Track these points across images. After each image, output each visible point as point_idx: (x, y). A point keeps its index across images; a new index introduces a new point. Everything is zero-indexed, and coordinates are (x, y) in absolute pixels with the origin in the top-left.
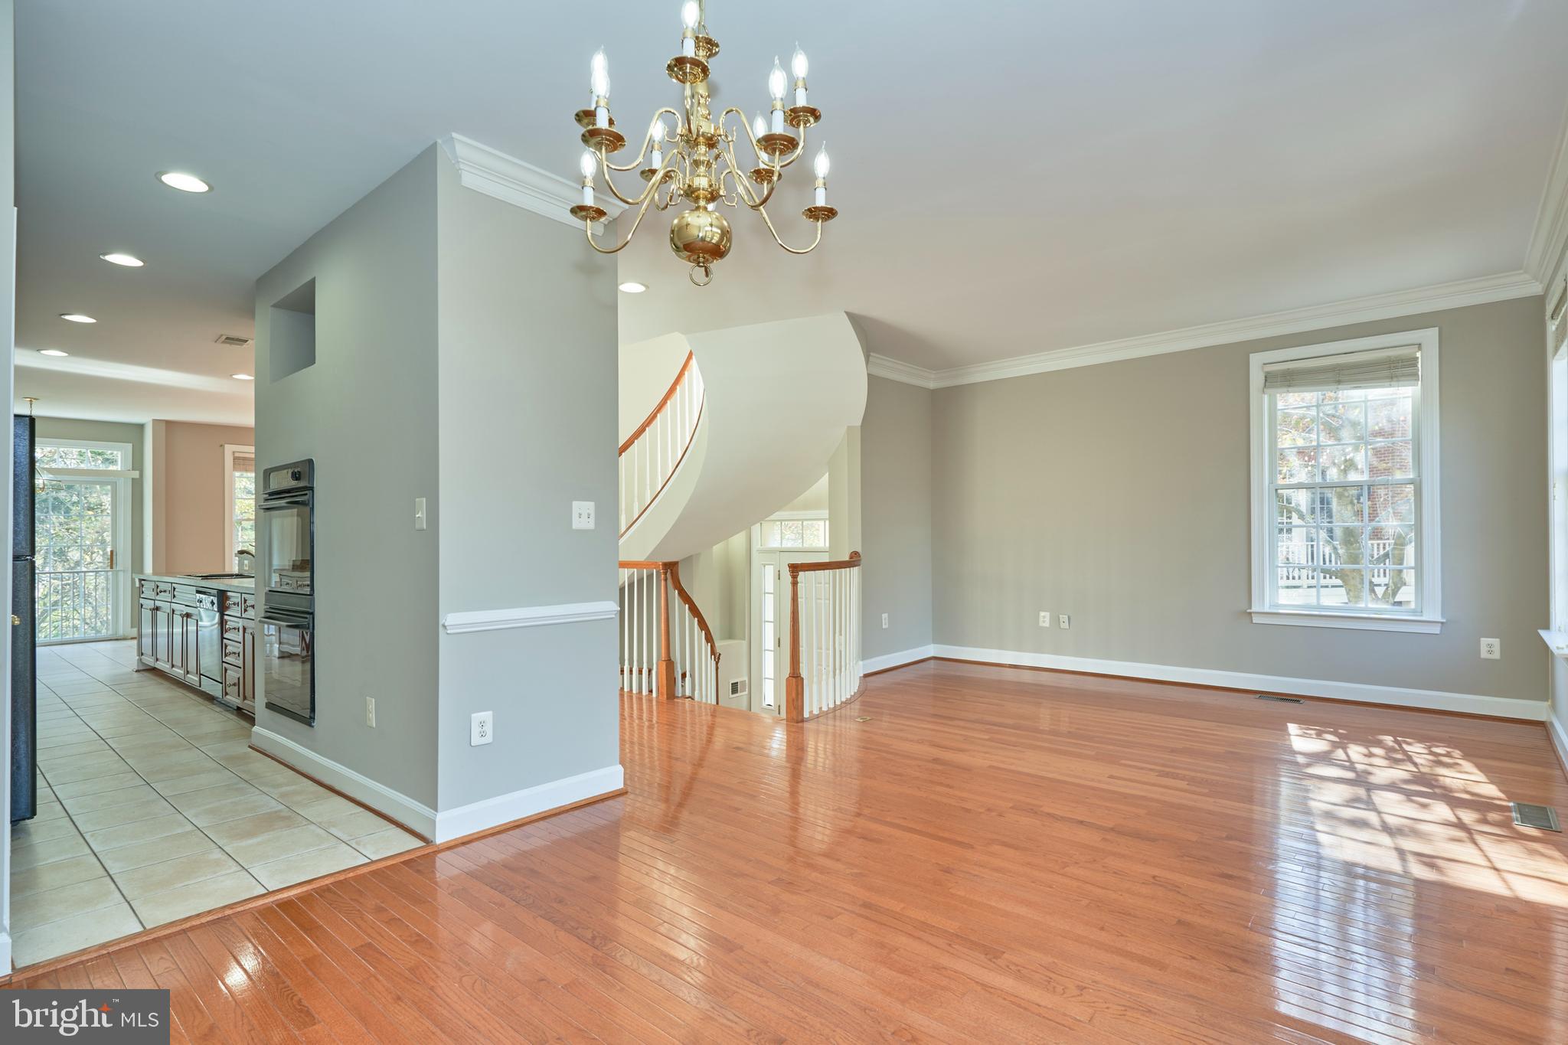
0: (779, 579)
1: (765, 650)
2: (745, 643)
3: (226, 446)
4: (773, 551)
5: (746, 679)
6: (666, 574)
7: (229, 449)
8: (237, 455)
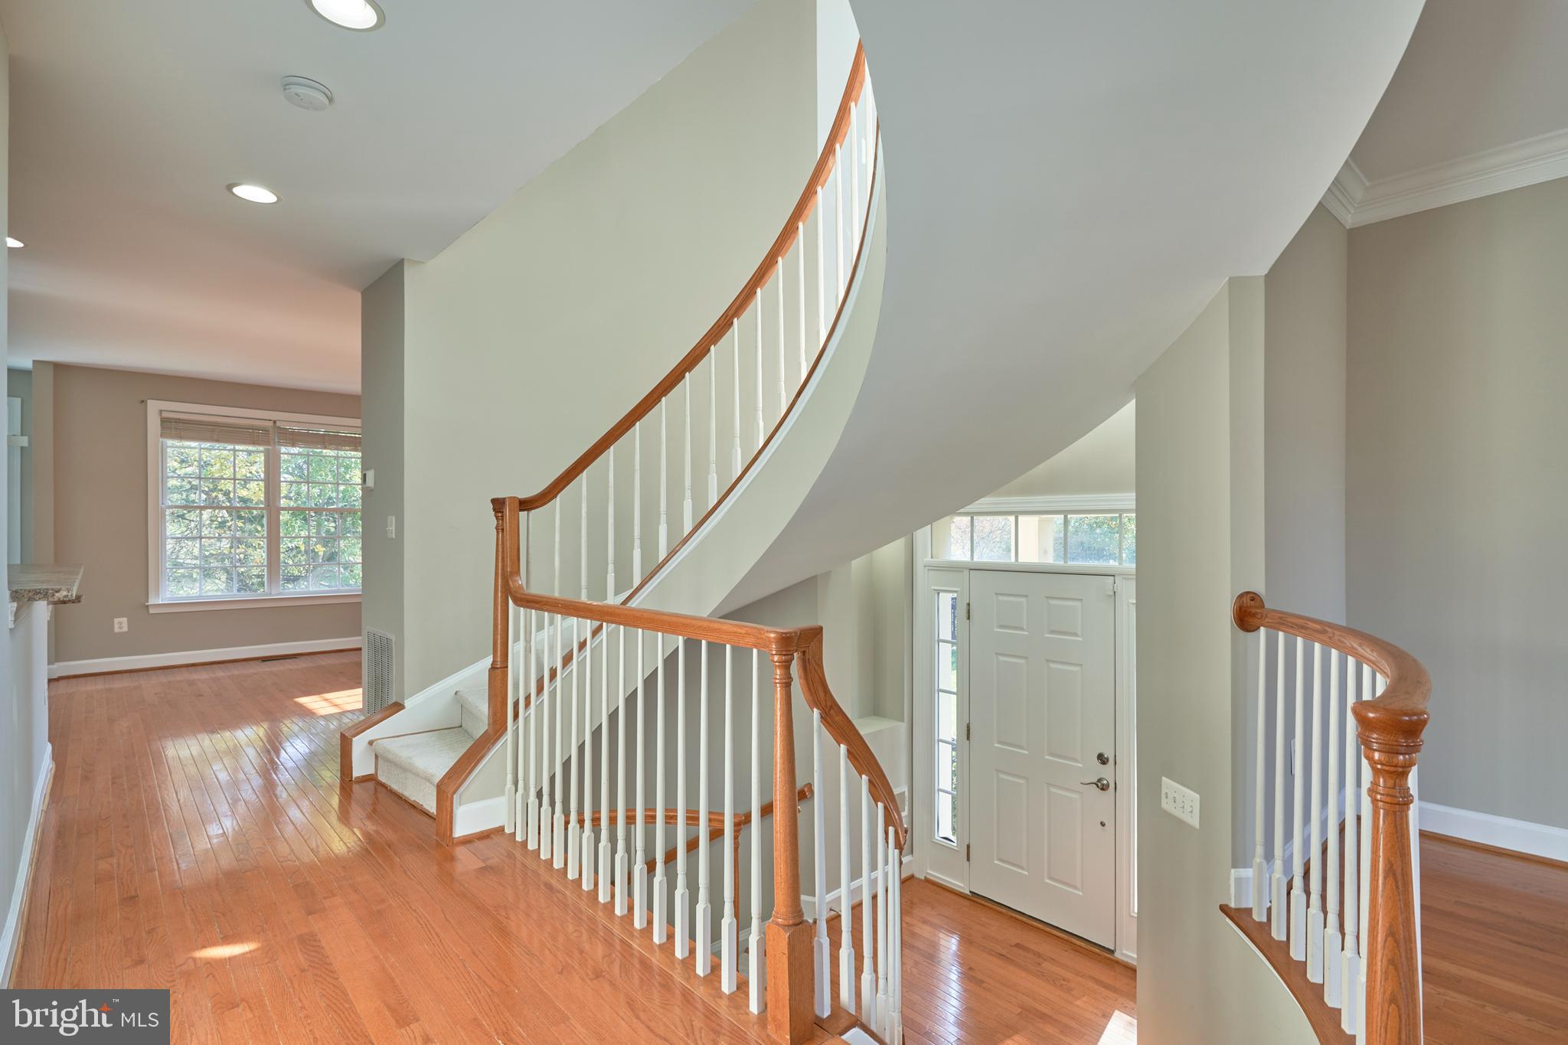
0: (969, 618)
1: (939, 741)
2: (903, 727)
3: (149, 401)
4: (955, 568)
5: (905, 789)
6: (786, 666)
7: (154, 407)
8: (165, 415)
